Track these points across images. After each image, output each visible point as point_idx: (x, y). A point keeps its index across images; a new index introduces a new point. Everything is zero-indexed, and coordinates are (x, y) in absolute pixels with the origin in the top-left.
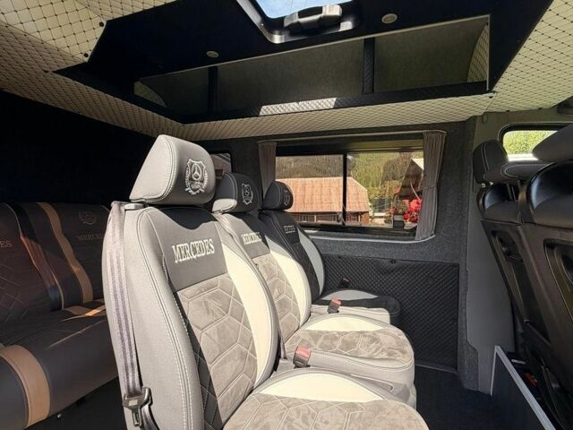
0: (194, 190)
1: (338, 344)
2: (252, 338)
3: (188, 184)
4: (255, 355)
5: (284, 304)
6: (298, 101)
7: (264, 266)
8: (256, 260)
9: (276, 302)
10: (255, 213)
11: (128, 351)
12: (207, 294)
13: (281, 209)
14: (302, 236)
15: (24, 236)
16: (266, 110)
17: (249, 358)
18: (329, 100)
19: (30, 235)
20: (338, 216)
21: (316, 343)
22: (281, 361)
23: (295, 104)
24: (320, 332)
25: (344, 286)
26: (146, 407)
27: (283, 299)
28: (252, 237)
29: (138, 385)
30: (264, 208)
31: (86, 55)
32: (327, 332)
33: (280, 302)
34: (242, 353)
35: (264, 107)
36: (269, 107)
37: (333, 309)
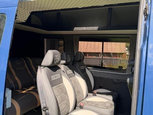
0: (56, 63)
1: (94, 104)
2: (69, 100)
3: (55, 61)
4: (70, 104)
5: (79, 92)
6: (86, 27)
7: (73, 80)
8: (71, 79)
9: (76, 91)
10: (71, 64)
11: (43, 99)
12: (58, 88)
13: (80, 61)
14: (87, 70)
16: (76, 29)
17: (68, 104)
18: (96, 27)
20: (110, 55)
21: (87, 104)
22: (76, 107)
23: (85, 27)
24: (89, 101)
25: (101, 87)
26: (47, 110)
27: (79, 91)
28: (70, 72)
29: (46, 106)
30: (74, 61)
31: (25, 21)
32: (92, 101)
33: (77, 91)
34: (66, 103)
35: (75, 28)
36: (77, 28)
37: (95, 95)
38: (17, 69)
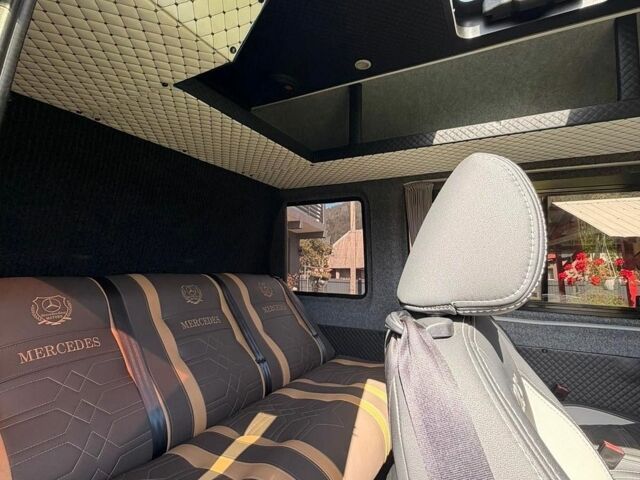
15: (117, 328)
19: (124, 325)
23: (495, 124)
31: (232, 50)
35: (440, 132)
36: (449, 131)
38: (185, 325)
